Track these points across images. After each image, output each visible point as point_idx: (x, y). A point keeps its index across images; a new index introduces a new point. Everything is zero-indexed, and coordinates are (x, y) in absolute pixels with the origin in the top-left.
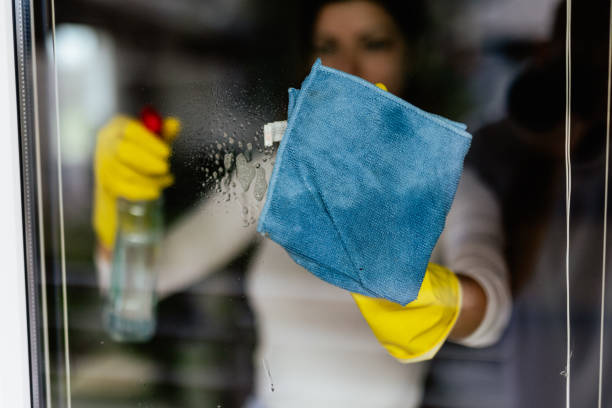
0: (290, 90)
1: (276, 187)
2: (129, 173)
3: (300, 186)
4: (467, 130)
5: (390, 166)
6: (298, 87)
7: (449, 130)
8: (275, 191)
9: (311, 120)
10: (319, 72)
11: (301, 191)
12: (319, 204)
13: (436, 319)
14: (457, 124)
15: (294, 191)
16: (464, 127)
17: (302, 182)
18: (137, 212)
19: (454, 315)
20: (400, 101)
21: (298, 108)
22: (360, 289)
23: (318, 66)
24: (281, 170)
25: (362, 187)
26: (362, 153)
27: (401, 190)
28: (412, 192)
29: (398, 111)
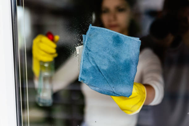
0: (83, 35)
1: (83, 66)
2: (43, 53)
3: (90, 64)
4: (140, 39)
5: (118, 54)
6: (85, 34)
7: (134, 40)
8: (83, 67)
9: (91, 43)
10: (91, 28)
11: (91, 66)
12: (97, 69)
13: (139, 100)
14: (136, 38)
15: (88, 66)
16: (138, 39)
17: (91, 63)
18: (46, 65)
19: (144, 98)
20: (118, 33)
21: (86, 40)
22: (114, 94)
23: (91, 26)
24: (84, 60)
25: (110, 62)
26: (108, 51)
27: (122, 61)
28: (125, 61)
29: (118, 37)
